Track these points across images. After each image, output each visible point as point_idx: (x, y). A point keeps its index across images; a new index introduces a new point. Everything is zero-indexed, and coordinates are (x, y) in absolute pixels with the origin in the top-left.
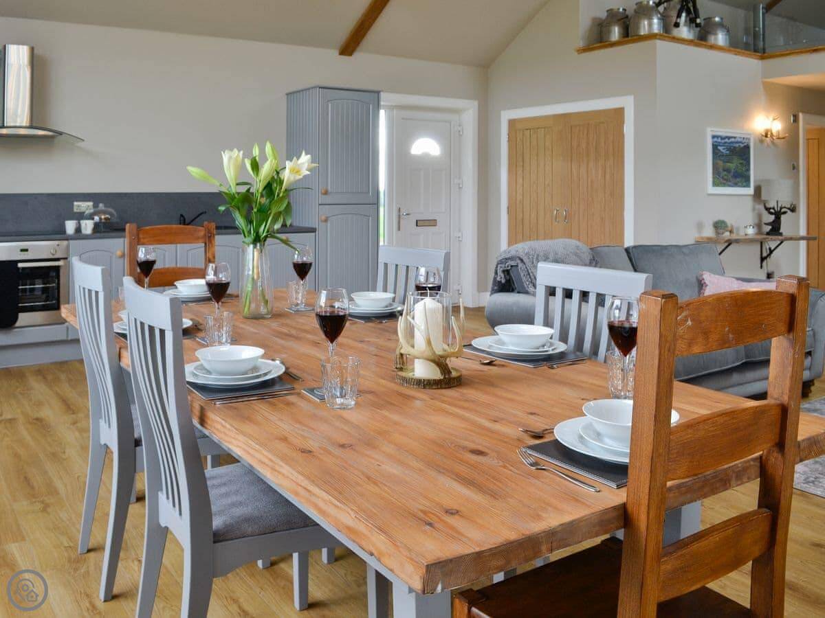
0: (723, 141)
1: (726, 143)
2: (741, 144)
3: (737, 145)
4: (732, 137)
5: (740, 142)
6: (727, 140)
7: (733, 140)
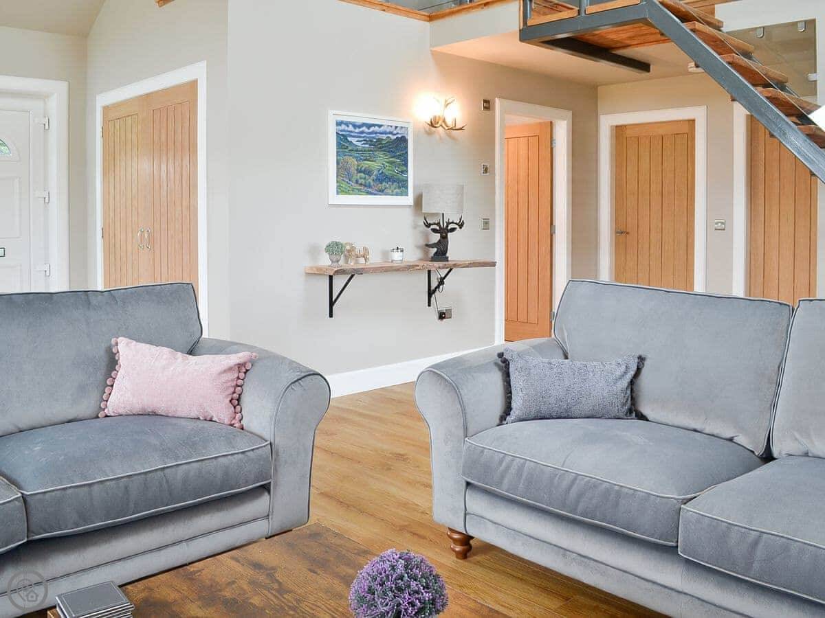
0: (357, 130)
1: (362, 132)
2: (390, 136)
3: (384, 137)
4: (374, 125)
5: (391, 133)
6: (364, 129)
7: (376, 129)
